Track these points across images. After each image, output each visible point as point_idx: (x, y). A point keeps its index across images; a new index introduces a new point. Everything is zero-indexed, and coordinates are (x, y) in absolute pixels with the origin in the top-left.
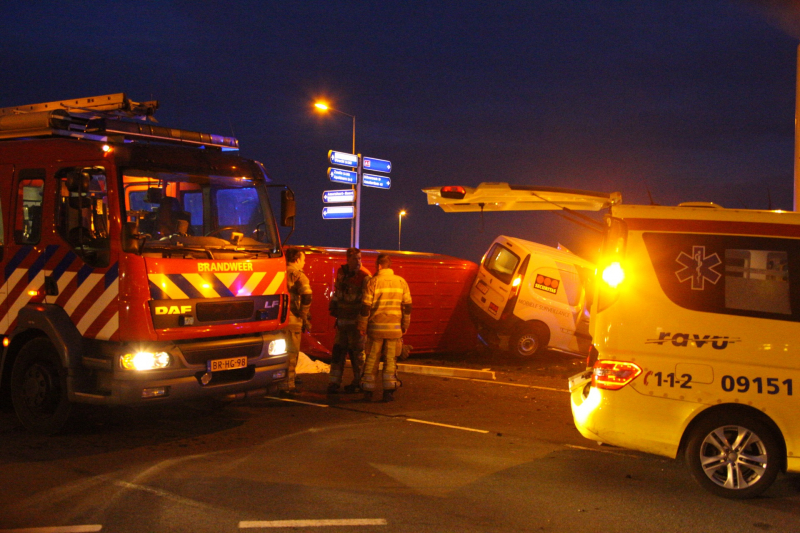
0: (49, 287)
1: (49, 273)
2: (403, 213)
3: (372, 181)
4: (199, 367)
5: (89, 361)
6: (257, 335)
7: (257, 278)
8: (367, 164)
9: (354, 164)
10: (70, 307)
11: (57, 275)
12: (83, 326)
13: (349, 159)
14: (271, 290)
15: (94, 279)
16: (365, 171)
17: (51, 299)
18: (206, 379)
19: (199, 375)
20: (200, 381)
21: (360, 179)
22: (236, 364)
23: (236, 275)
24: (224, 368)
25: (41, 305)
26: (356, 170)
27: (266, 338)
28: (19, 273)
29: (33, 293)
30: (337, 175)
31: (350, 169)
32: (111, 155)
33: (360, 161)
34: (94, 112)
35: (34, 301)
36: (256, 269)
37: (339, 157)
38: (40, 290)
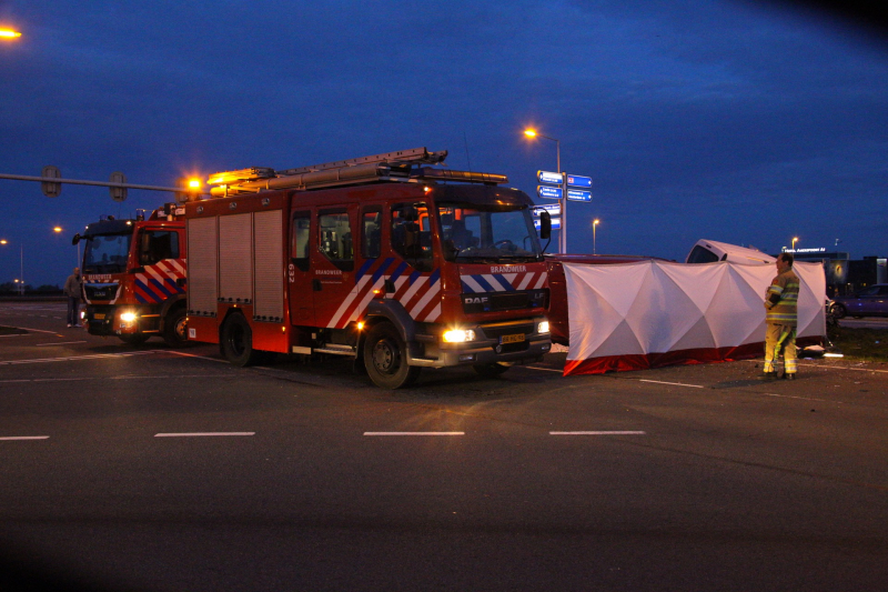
0: (389, 287)
1: (387, 277)
2: (596, 222)
3: (576, 195)
4: (494, 340)
5: (420, 336)
6: (530, 318)
7: (529, 276)
8: (571, 181)
9: (559, 181)
10: (404, 301)
11: (394, 278)
12: (414, 313)
13: (556, 177)
14: (538, 286)
15: (421, 280)
16: (569, 187)
17: (390, 296)
18: (499, 349)
19: (494, 346)
20: (495, 350)
21: (565, 195)
22: (519, 338)
23: (515, 275)
24: (510, 342)
25: (383, 300)
26: (561, 186)
27: (536, 320)
28: (366, 279)
29: (376, 292)
30: (547, 192)
31: (556, 186)
32: (430, 193)
33: (565, 179)
34: (403, 162)
35: (377, 297)
36: (528, 270)
37: (547, 176)
38: (382, 289)
